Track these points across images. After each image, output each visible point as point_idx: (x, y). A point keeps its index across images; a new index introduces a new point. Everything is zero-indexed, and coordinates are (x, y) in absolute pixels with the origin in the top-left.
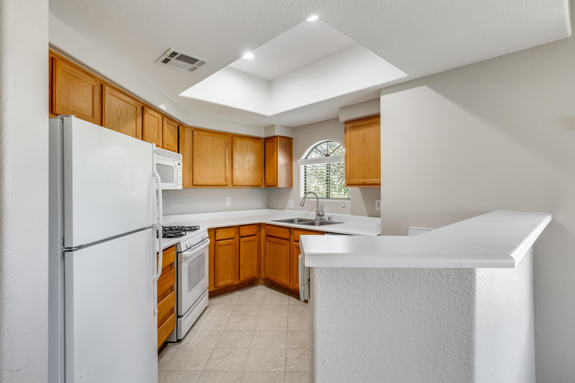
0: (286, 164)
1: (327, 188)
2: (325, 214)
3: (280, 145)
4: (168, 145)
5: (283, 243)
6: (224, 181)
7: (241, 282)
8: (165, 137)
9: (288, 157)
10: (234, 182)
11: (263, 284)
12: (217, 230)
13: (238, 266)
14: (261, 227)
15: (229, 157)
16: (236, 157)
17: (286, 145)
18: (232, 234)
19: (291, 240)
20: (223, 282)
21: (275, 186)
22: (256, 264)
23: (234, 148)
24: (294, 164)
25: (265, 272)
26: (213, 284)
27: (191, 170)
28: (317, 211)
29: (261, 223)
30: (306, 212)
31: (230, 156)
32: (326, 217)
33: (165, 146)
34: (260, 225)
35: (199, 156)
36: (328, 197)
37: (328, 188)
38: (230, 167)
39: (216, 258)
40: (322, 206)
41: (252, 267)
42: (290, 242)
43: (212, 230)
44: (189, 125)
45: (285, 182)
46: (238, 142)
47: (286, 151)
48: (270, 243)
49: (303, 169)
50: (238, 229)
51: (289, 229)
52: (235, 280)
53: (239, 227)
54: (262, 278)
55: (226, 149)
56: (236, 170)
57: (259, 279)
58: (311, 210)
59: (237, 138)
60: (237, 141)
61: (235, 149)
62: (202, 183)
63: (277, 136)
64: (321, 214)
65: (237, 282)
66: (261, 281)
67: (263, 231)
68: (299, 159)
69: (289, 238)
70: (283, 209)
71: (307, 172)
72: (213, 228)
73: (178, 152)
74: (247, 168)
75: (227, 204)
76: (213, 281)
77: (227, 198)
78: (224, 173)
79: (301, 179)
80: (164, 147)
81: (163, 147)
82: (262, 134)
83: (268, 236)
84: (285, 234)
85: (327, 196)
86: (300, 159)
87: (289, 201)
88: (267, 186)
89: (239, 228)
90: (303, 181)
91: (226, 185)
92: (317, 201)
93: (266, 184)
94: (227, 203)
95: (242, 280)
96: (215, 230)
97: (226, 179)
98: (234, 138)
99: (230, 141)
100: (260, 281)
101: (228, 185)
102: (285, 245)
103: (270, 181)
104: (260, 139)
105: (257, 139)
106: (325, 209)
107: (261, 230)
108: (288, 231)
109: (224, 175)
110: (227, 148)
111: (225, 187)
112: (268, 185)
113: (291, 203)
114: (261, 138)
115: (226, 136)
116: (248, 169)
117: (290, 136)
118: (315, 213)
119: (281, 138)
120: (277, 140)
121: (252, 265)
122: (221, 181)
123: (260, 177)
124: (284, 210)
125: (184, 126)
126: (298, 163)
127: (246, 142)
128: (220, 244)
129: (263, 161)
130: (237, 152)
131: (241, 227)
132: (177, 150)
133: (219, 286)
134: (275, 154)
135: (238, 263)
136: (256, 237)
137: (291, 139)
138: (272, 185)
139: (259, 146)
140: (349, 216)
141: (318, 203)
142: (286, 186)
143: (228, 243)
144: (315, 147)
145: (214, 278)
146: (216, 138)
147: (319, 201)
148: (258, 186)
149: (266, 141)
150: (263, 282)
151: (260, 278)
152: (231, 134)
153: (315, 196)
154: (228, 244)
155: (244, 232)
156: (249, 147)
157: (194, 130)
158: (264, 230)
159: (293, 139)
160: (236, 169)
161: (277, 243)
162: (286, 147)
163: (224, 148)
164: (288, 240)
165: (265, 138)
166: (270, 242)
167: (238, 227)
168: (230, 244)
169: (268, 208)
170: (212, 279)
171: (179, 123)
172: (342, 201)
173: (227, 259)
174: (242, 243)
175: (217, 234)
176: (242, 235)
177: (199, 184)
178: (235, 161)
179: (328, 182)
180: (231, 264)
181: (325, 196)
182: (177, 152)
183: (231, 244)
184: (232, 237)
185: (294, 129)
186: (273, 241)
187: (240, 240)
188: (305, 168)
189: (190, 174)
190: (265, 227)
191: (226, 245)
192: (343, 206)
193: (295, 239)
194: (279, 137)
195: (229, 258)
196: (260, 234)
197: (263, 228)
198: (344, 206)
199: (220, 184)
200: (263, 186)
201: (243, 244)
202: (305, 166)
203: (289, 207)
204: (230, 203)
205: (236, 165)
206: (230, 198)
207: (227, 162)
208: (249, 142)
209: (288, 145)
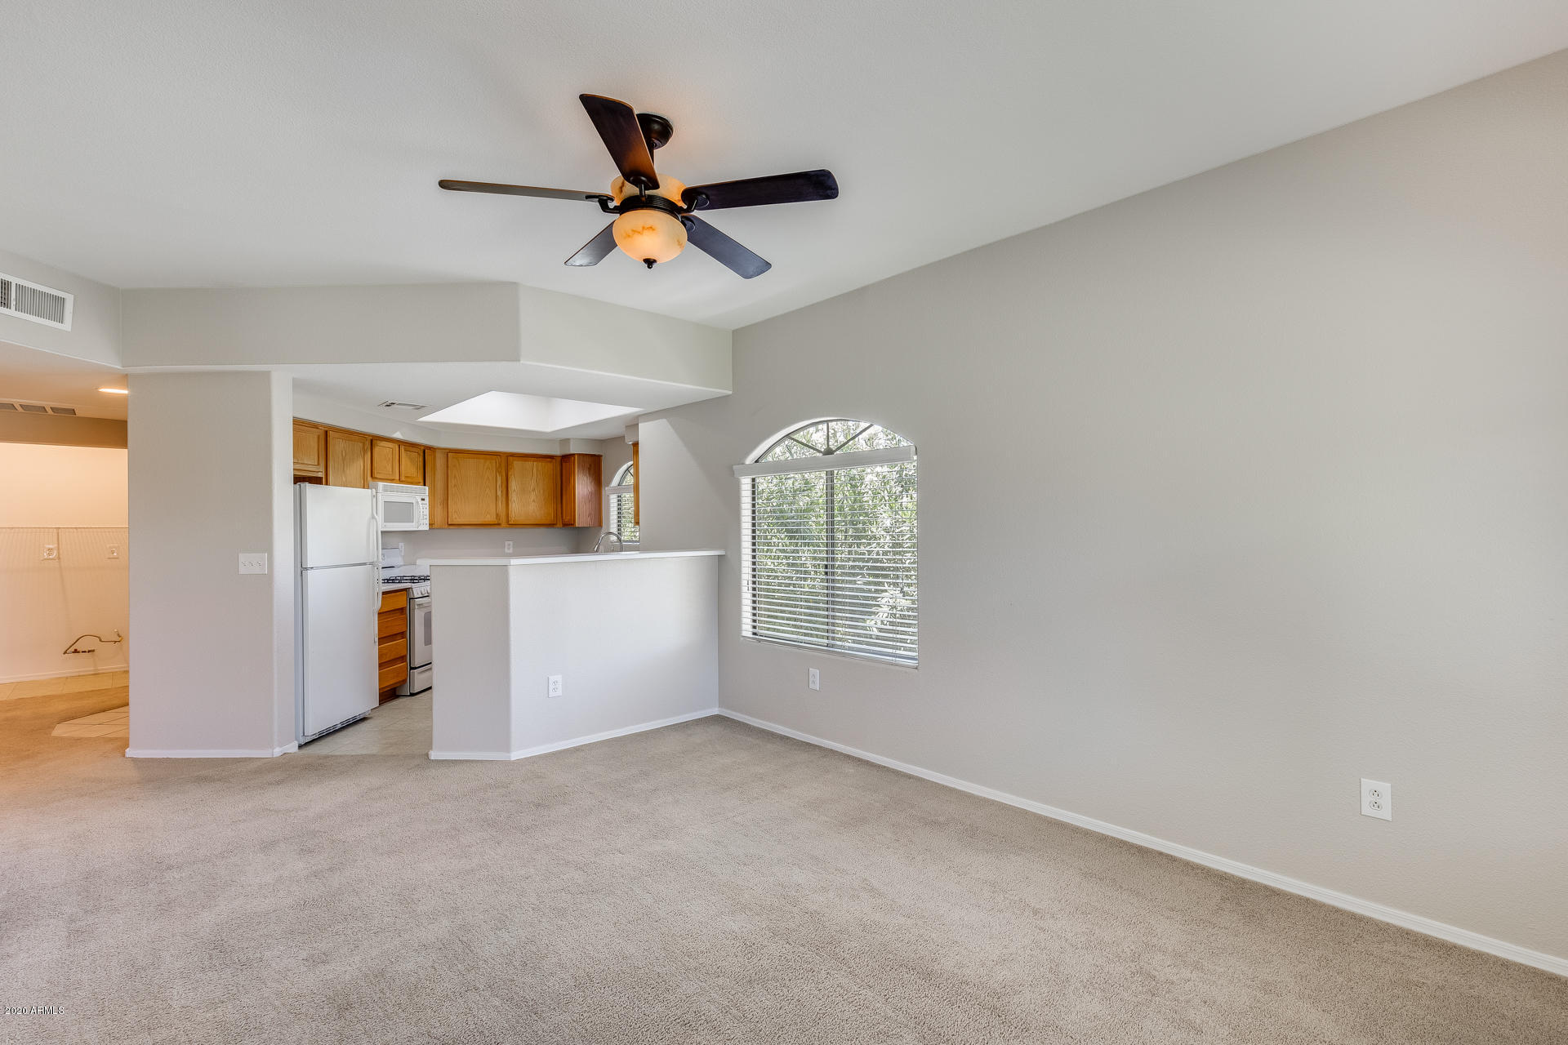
0: (591, 493)
3: (578, 467)
4: (406, 477)
6: (495, 518)
8: (403, 467)
9: (592, 482)
10: (510, 519)
15: (502, 485)
16: (514, 486)
17: (590, 465)
21: (572, 525)
23: (510, 473)
24: (603, 489)
27: (444, 506)
31: (504, 485)
33: (403, 479)
35: (456, 487)
38: (504, 500)
44: (440, 447)
45: (589, 520)
46: (517, 464)
47: (590, 474)
49: (616, 502)
55: (498, 474)
56: (514, 504)
59: (515, 458)
60: (515, 462)
61: (511, 475)
62: (463, 521)
63: (574, 454)
68: (608, 486)
71: (622, 504)
73: (424, 485)
74: (532, 501)
75: (507, 551)
77: (507, 543)
78: (494, 508)
79: (611, 514)
80: (401, 481)
81: (399, 482)
82: (557, 451)
86: (610, 486)
88: (564, 525)
90: (615, 517)
91: (499, 524)
93: (561, 522)
94: (506, 549)
97: (497, 515)
98: (511, 459)
99: (503, 465)
101: (501, 524)
103: (567, 519)
104: (555, 459)
105: (551, 457)
109: (495, 511)
110: (500, 473)
111: (497, 527)
114: (556, 456)
115: (498, 457)
116: (534, 502)
117: (597, 453)
119: (581, 457)
120: (574, 460)
122: (490, 518)
123: (554, 512)
125: (434, 449)
126: (606, 491)
127: (531, 464)
129: (559, 489)
130: (515, 477)
132: (422, 481)
134: (572, 479)
137: (598, 457)
138: (568, 524)
139: (553, 468)
142: (590, 525)
144: (627, 469)
146: (482, 461)
148: (551, 525)
149: (561, 461)
152: (505, 453)
156: (535, 470)
157: (449, 452)
159: (601, 457)
160: (514, 502)
162: (589, 469)
163: (495, 473)
165: (560, 457)
171: (424, 448)
177: (457, 523)
178: (512, 490)
182: (422, 484)
185: (603, 442)
188: (619, 500)
189: (443, 510)
199: (488, 523)
200: (560, 525)
202: (619, 498)
204: (511, 549)
205: (513, 497)
206: (511, 543)
207: (499, 493)
208: (535, 463)
209: (593, 466)
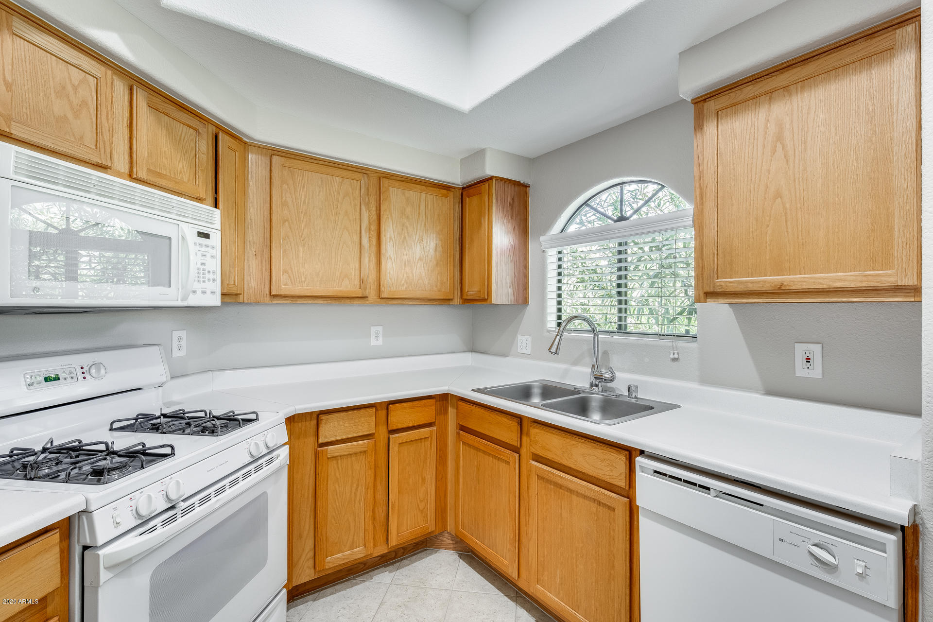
0: (513, 247)
1: (620, 306)
2: (618, 375)
3: (497, 201)
4: (155, 173)
5: (501, 457)
6: (358, 286)
7: (390, 550)
8: (140, 147)
9: (516, 230)
10: (382, 289)
11: (451, 546)
12: (323, 417)
13: (385, 508)
14: (448, 402)
15: (372, 227)
16: (389, 231)
17: (513, 200)
18: (365, 424)
19: (523, 451)
20: (339, 555)
21: (485, 300)
22: (433, 498)
23: (383, 208)
24: (532, 246)
25: (456, 518)
26: (311, 563)
27: (266, 257)
28: (593, 366)
29: (447, 394)
30: (563, 366)
31: (374, 227)
32: (620, 386)
33: (141, 174)
34: (444, 399)
35: (289, 223)
36: (621, 329)
37: (623, 306)
38: (374, 255)
39: (320, 493)
40: (606, 353)
41: (421, 508)
42: (519, 456)
43: (308, 418)
44: (255, 138)
45: (510, 291)
46: (395, 195)
47: (512, 215)
48: (467, 448)
49: (555, 259)
50: (384, 412)
51: (519, 419)
52: (375, 546)
53: (389, 405)
54: (449, 533)
55: (363, 207)
56: (389, 261)
57: (441, 534)
58: (576, 363)
59: (391, 181)
60: (391, 190)
61: (385, 210)
62: (297, 290)
63: (491, 178)
64: (607, 376)
65: (381, 550)
66: (447, 540)
67: (452, 412)
68: (544, 234)
69: (516, 443)
70: (505, 355)
71: (564, 266)
72: (311, 413)
73: (216, 206)
74: (418, 257)
75: (374, 342)
76: (311, 554)
77: (373, 330)
78: (357, 267)
79: (549, 283)
80: (135, 176)
81: (131, 176)
82: (456, 177)
83: (462, 428)
84: (509, 434)
85: (620, 327)
86: (547, 234)
87: (519, 337)
88: (467, 301)
89: (387, 409)
90: (555, 288)
91: (364, 298)
92: (594, 341)
93: (465, 297)
94: (373, 339)
95: (394, 544)
96: (318, 416)
97: (362, 281)
98: (384, 181)
99: (373, 191)
100: (444, 539)
101: (367, 297)
102: (508, 463)
103: (472, 290)
104: (452, 189)
105: (444, 187)
106: (615, 361)
107: (446, 412)
108: (514, 425)
109: (357, 273)
110: (367, 205)
111: (361, 302)
112: (469, 297)
113: (524, 342)
114: (454, 188)
115: (364, 177)
116: (420, 259)
117: (522, 180)
118: (589, 370)
119: (501, 183)
120: (490, 187)
121: (421, 501)
122: (349, 286)
123: (450, 279)
124: (508, 358)
125: (245, 143)
126: (541, 246)
127: (414, 195)
128: (329, 455)
129: (458, 242)
130: (391, 216)
131: (392, 407)
132: (207, 196)
133: (327, 567)
134: (485, 221)
135: (385, 498)
136: (434, 428)
137: (526, 186)
138: (477, 298)
139: (448, 205)
140: (694, 386)
141: (596, 342)
142: (511, 301)
143: (354, 451)
144: (585, 203)
145: (312, 546)
146: (337, 180)
147: (600, 339)
148: (445, 301)
149: (465, 193)
150: (451, 542)
151: (443, 532)
152: (376, 172)
153: (588, 326)
154: (356, 454)
155: (399, 418)
156: (423, 207)
157: (273, 152)
158: (455, 411)
159: (529, 187)
160: (390, 258)
161: (485, 452)
162: (512, 205)
163: (358, 204)
164: (516, 450)
165: (463, 188)
166: (469, 445)
167: (385, 406)
168: (361, 452)
169: (473, 351)
170: (307, 550)
171: (217, 127)
172: (668, 343)
173: (351, 492)
174: (394, 449)
175: (321, 428)
176: (395, 428)
177: (287, 293)
178: (386, 238)
179: (622, 290)
180: (362, 504)
181: (614, 327)
182: (209, 202)
183: (365, 452)
184: (368, 433)
185: (532, 162)
186: (476, 445)
187: (389, 438)
188: (560, 256)
189: (262, 266)
190: (457, 404)
191: (348, 455)
192: (672, 356)
193: (533, 450)
194: (494, 181)
195: (357, 488)
196: (445, 422)
197: (452, 407)
198: (676, 356)
199: (346, 295)
200: (457, 301)
201: (396, 449)
202: (560, 252)
203: (519, 351)
204: (381, 340)
205: (389, 249)
206: (380, 329)
207: (365, 241)
208: (423, 195)
209: (516, 200)
